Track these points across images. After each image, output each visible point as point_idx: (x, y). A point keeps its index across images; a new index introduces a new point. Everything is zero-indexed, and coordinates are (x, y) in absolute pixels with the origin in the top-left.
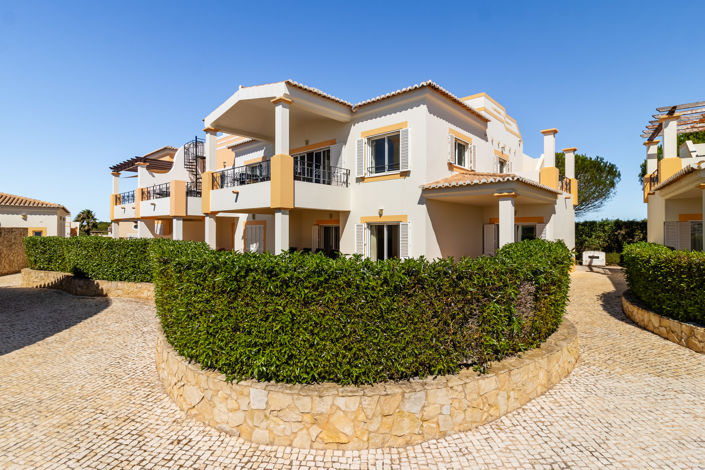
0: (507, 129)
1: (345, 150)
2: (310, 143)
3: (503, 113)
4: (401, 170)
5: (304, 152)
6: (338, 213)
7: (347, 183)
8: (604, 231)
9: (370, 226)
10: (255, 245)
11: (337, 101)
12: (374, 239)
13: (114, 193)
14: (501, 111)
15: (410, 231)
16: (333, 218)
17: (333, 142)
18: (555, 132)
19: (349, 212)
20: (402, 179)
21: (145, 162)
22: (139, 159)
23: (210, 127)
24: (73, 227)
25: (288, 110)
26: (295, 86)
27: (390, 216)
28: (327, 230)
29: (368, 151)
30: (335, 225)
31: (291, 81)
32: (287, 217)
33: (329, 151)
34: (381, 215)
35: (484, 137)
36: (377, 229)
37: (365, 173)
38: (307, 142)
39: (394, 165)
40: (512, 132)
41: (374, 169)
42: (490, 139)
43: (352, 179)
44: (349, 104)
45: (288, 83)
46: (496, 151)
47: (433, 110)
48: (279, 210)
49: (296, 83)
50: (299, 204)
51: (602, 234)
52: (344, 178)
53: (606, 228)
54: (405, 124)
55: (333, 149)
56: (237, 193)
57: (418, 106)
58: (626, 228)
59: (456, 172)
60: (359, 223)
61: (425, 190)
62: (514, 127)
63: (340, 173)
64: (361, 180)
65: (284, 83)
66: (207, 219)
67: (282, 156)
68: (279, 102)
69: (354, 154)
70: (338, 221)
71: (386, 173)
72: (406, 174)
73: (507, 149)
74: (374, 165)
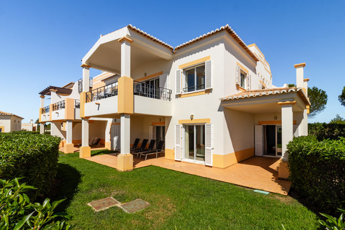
0: (265, 68)
1: (169, 78)
2: (147, 75)
3: (263, 58)
4: (206, 89)
5: (143, 81)
6: (164, 117)
7: (170, 99)
8: (316, 129)
9: (185, 126)
10: (116, 137)
11: (163, 44)
12: (187, 134)
13: (41, 107)
14: (262, 57)
15: (212, 129)
16: (162, 121)
17: (161, 73)
18: (304, 65)
19: (171, 117)
20: (207, 95)
21: (55, 89)
22: (51, 87)
23: (85, 64)
24: (34, 126)
25: (130, 47)
26: (134, 30)
27: (198, 119)
28: (158, 128)
29: (183, 78)
30: (163, 125)
31: (131, 25)
32: (129, 120)
33: (158, 79)
34: (192, 119)
35: (254, 71)
36: (189, 128)
37: (181, 92)
38: (146, 74)
39: (201, 86)
40: (267, 71)
41: (187, 89)
42: (257, 73)
43: (173, 96)
44: (171, 47)
45: (129, 27)
46: (260, 81)
47: (228, 48)
48: (123, 114)
49: (134, 27)
50: (137, 111)
51: (315, 131)
52: (168, 96)
53: (317, 128)
54: (209, 57)
55: (161, 77)
56: (99, 104)
57: (218, 45)
58: (329, 128)
59: (240, 91)
60: (178, 124)
61: (224, 101)
62: (268, 68)
63: (165, 93)
64: (178, 96)
65: (126, 27)
66: (83, 121)
67: (125, 77)
68: (123, 40)
69: (174, 80)
70: (164, 123)
71: (196, 91)
72: (209, 91)
73: (265, 80)
74: (187, 87)
